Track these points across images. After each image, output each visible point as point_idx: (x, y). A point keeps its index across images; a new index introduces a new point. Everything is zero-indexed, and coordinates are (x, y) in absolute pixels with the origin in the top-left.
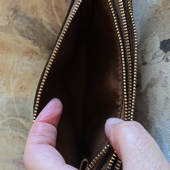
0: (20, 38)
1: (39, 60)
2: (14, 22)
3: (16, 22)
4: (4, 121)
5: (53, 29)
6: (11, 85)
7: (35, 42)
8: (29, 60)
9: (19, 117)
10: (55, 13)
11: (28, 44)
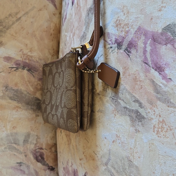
0: (10, 101)
1: (22, 111)
3: (7, 93)
4: (5, 146)
6: (8, 126)
7: (18, 102)
8: (16, 112)
10: (28, 84)
11: (15, 103)
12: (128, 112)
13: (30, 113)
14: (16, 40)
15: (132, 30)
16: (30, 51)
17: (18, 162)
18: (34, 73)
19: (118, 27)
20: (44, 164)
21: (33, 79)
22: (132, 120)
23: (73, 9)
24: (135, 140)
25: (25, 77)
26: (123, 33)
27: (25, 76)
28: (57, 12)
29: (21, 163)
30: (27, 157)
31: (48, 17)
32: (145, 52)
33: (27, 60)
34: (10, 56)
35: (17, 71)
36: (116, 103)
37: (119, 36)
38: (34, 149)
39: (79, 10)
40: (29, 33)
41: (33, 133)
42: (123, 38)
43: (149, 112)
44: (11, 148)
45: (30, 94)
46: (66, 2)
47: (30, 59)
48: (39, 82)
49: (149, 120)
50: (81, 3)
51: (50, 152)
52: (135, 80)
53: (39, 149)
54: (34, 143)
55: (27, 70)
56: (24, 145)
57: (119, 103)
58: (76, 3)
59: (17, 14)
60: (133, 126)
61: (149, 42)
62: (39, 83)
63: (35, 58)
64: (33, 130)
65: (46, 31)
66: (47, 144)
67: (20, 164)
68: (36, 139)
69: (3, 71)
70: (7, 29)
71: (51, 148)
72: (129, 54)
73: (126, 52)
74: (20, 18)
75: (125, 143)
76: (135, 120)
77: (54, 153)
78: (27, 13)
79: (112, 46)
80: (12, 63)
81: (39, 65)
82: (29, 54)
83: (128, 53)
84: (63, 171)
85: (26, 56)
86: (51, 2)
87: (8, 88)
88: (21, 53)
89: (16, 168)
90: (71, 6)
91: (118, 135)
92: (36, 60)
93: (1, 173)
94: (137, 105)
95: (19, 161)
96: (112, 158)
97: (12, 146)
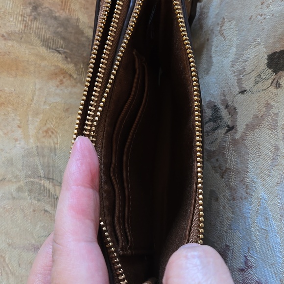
0: (43, 50)
1: (74, 86)
2: (32, 25)
3: (35, 25)
4: (19, 184)
6: (30, 126)
7: (67, 57)
8: (57, 87)
9: (43, 179)
44: (36, 191)
87: (40, 10)
93: (4, 261)
97: (40, 185)
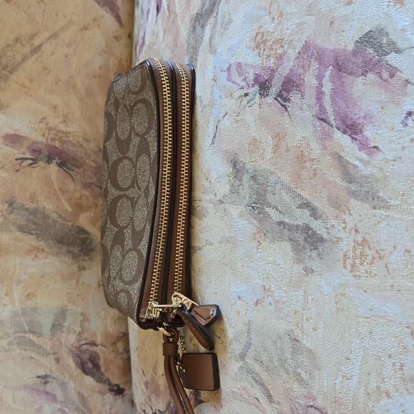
0: (19, 235)
1: (47, 258)
3: (12, 217)
4: (9, 339)
5: (60, 216)
6: (15, 293)
7: (38, 237)
8: (33, 260)
9: (28, 333)
10: (60, 196)
11: (30, 240)
12: (286, 232)
13: (65, 263)
14: (31, 96)
15: (290, 51)
16: (64, 121)
17: (40, 374)
18: (73, 170)
19: (260, 49)
20: (100, 380)
21: (70, 185)
22: (298, 249)
23: (160, 21)
24: (305, 292)
25: (54, 181)
26: (272, 60)
27: (54, 177)
28: (123, 33)
29: (46, 376)
30: (61, 362)
31: (104, 44)
32: (320, 95)
33: (57, 142)
34: (17, 133)
35: (34, 167)
36: (261, 216)
37: (264, 69)
38: (77, 345)
39: (173, 22)
40: (59, 80)
41: (74, 308)
42: (273, 70)
43: (333, 226)
44: (23, 343)
45: (64, 219)
46: (142, 9)
47: (64, 139)
48: (84, 192)
49: (333, 242)
50: (177, 5)
51: (113, 351)
52: (301, 159)
53: (87, 344)
54: (75, 331)
55: (57, 163)
56: (53, 335)
57: (268, 216)
58: (166, 7)
59: (32, 37)
60: (299, 260)
61: (327, 74)
62: (85, 195)
63: (76, 138)
64: (74, 301)
65: (99, 76)
66: (107, 335)
67: (45, 379)
68: (81, 321)
69: (3, 168)
70: (11, 72)
71: (114, 344)
72: (287, 104)
73: (279, 102)
74: (40, 46)
75: (283, 303)
76: (304, 247)
77: (121, 354)
78: (55, 36)
79: (248, 91)
80: (24, 149)
81: (85, 154)
82: (62, 127)
83: (284, 103)
84: (145, 390)
85: (54, 132)
86: (109, 10)
87: (14, 205)
88: (42, 125)
89: (36, 389)
90: (156, 14)
91: (267, 287)
92: (78, 142)
93: (1, 400)
94: (307, 212)
95: (42, 373)
96: (255, 339)
97: (26, 337)
